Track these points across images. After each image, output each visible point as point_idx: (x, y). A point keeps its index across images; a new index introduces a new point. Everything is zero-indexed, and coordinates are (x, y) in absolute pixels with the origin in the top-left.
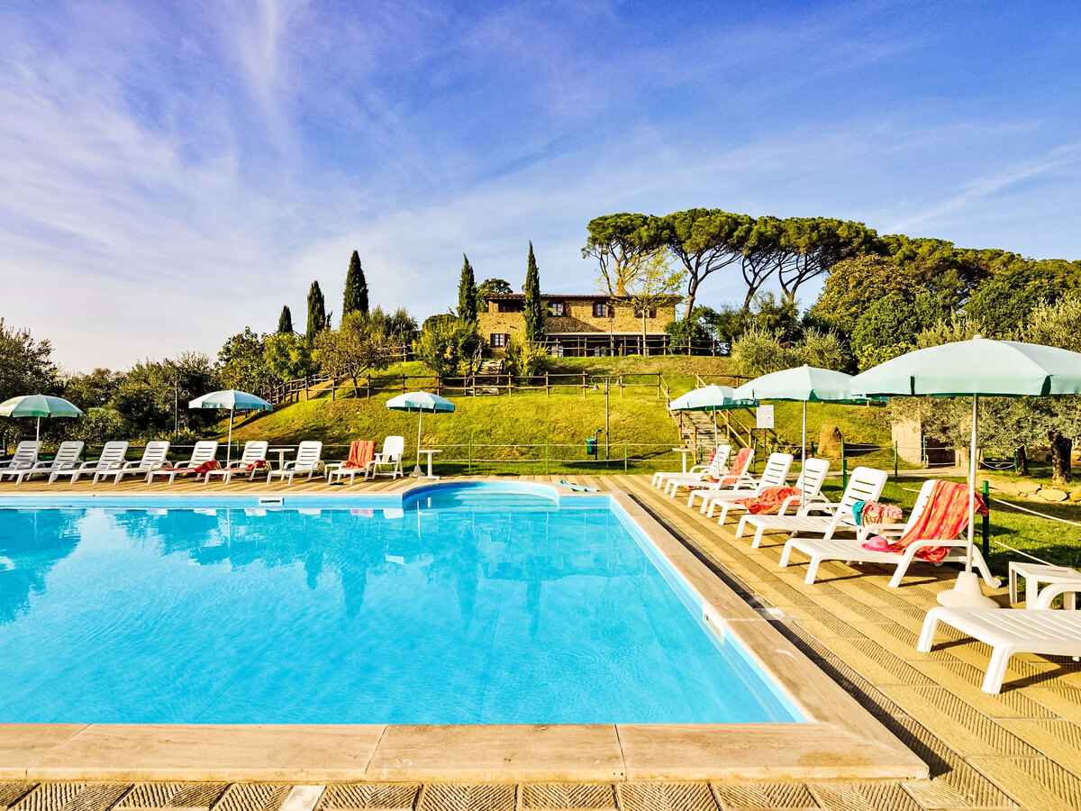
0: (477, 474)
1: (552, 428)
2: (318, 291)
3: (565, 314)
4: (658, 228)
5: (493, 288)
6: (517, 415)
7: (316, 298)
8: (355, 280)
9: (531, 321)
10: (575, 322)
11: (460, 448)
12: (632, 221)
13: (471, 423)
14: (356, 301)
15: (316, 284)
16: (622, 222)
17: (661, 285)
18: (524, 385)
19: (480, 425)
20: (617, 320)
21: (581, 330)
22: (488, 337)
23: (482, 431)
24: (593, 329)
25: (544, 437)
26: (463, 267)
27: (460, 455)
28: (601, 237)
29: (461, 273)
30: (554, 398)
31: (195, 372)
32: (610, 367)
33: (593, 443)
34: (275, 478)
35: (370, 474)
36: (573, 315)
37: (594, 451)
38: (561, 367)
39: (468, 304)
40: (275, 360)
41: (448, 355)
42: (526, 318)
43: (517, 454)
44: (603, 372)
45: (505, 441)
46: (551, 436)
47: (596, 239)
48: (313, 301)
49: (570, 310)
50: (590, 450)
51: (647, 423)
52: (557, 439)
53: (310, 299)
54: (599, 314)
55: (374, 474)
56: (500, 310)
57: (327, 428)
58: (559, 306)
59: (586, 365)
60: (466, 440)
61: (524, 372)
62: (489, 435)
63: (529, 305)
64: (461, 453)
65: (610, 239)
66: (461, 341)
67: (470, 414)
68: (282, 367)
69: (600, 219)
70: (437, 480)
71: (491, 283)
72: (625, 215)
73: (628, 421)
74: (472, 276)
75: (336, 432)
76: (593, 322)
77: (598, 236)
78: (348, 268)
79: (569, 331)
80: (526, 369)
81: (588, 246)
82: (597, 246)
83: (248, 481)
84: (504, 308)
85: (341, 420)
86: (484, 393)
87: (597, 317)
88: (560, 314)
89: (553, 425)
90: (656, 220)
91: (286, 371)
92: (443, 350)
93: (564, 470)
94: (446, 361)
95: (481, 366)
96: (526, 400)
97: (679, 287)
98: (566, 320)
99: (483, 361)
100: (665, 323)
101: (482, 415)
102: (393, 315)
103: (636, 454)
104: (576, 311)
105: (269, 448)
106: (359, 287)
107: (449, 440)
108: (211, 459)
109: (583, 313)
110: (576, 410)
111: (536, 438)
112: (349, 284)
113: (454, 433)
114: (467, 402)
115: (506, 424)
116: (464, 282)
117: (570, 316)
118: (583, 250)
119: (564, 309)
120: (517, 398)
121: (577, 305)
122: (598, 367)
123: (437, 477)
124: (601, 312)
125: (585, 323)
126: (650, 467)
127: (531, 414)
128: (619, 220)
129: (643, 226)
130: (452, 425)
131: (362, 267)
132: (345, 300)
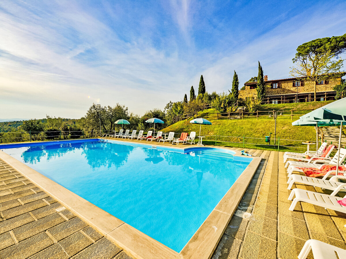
0: (218, 146)
1: (255, 131)
2: (193, 88)
3: (279, 87)
4: (337, 42)
5: (254, 80)
6: (244, 126)
7: (192, 91)
8: (201, 84)
9: (260, 91)
10: (284, 90)
11: (220, 137)
12: (321, 42)
13: (226, 128)
14: (201, 91)
15: (192, 87)
16: (315, 44)
17: (325, 69)
18: (251, 116)
19: (229, 129)
20: (306, 87)
21: (287, 93)
22: (245, 99)
23: (229, 131)
24: (293, 92)
25: (251, 135)
26: (234, 75)
27: (219, 139)
28: (303, 53)
29: (233, 77)
30: (260, 120)
31: (156, 113)
32: (293, 107)
33: (268, 138)
34: (161, 141)
35: (185, 142)
36: (283, 87)
37: (269, 141)
38: (269, 108)
39: (235, 88)
40: (175, 109)
41: (222, 106)
42: (257, 90)
43: (239, 140)
44: (289, 109)
45: (236, 135)
46: (254, 134)
47: (300, 54)
48: (191, 92)
49: (281, 85)
50: (267, 141)
51: (301, 131)
52: (256, 135)
53: (191, 91)
54: (296, 85)
55: (186, 142)
56: (251, 88)
57: (184, 129)
58: (276, 84)
59: (281, 107)
60: (222, 135)
61: (251, 111)
62: (231, 133)
63: (259, 85)
64: (220, 138)
65: (308, 52)
66: (227, 101)
67: (226, 125)
68: (176, 111)
69: (303, 44)
70: (203, 146)
71: (254, 78)
72: (317, 40)
73: (292, 130)
74: (237, 78)
75: (186, 130)
76: (293, 89)
77: (301, 52)
78: (200, 81)
79: (281, 94)
80: (251, 110)
81: (296, 57)
82: (301, 57)
83: (157, 142)
84: (252, 87)
85: (188, 126)
86: (235, 118)
87: (295, 87)
88: (276, 87)
89: (256, 130)
90: (336, 38)
91: (177, 113)
92: (221, 104)
93: (255, 147)
94: (222, 108)
95: (237, 109)
96: (248, 121)
97: (339, 68)
98: (279, 90)
99: (238, 107)
100: (334, 86)
101: (230, 126)
102: (211, 94)
103: (291, 144)
104: (283, 85)
105: (163, 133)
106: (203, 86)
107: (217, 134)
108: (151, 135)
109: (289, 86)
110: (268, 125)
111: (248, 135)
112: (200, 86)
113: (219, 132)
114: (226, 122)
115: (238, 129)
116: (234, 80)
117: (282, 88)
118: (293, 59)
119: (279, 85)
120: (244, 120)
121: (285, 83)
122: (286, 107)
123: (203, 145)
124: (297, 84)
125: (288, 90)
126: (296, 150)
127: (249, 126)
128: (313, 43)
129: (327, 43)
130: (219, 129)
131: (204, 80)
132: (199, 91)
